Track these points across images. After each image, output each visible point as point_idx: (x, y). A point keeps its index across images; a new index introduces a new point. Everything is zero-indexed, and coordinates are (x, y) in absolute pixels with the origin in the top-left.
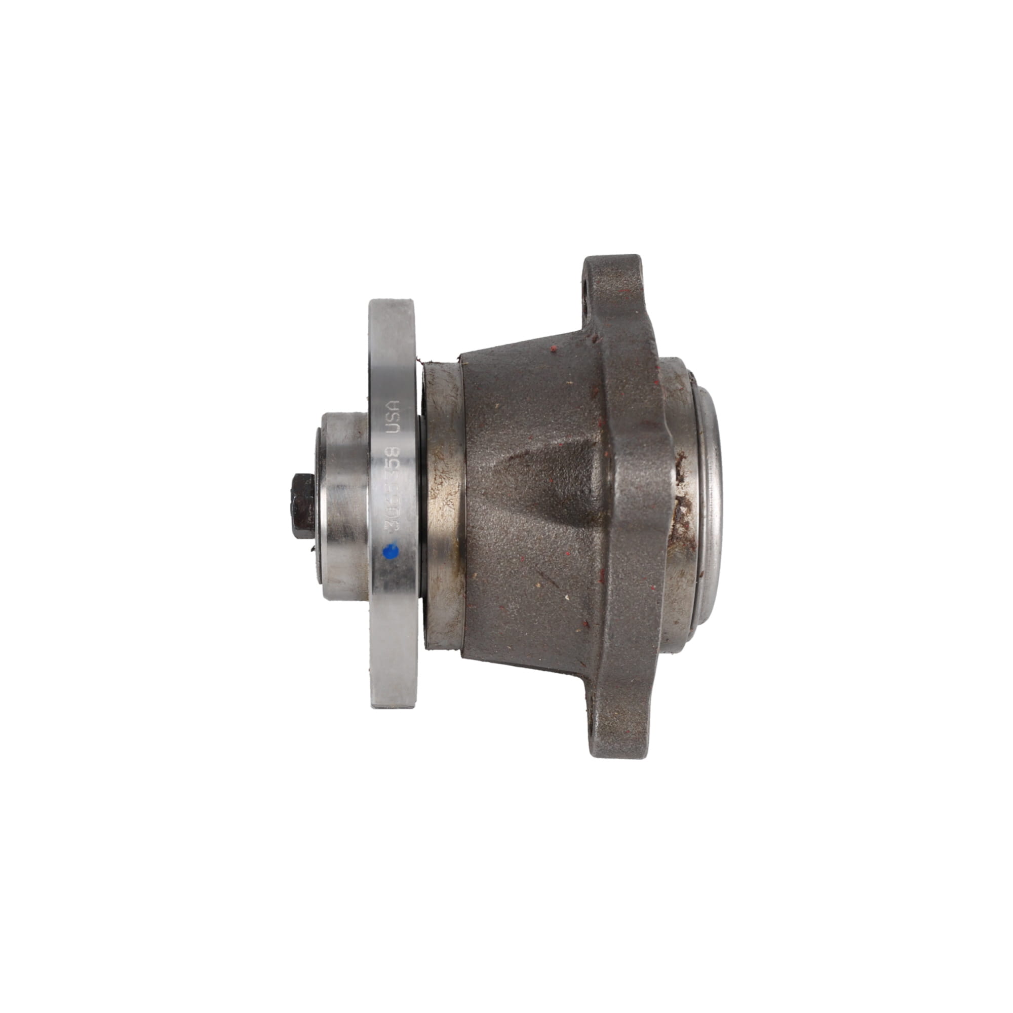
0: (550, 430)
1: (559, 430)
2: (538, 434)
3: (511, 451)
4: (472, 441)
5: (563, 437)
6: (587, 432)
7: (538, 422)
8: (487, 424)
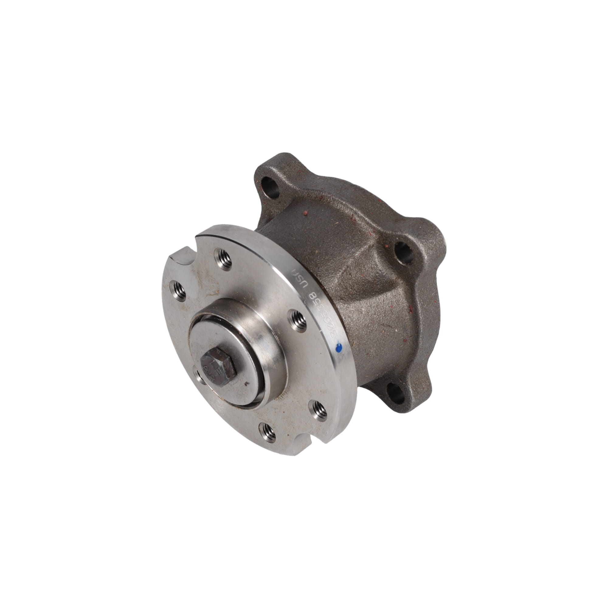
0: (350, 250)
1: (354, 248)
2: (346, 255)
3: (341, 270)
4: (319, 276)
5: (358, 250)
6: (367, 241)
7: (341, 249)
8: (318, 264)
